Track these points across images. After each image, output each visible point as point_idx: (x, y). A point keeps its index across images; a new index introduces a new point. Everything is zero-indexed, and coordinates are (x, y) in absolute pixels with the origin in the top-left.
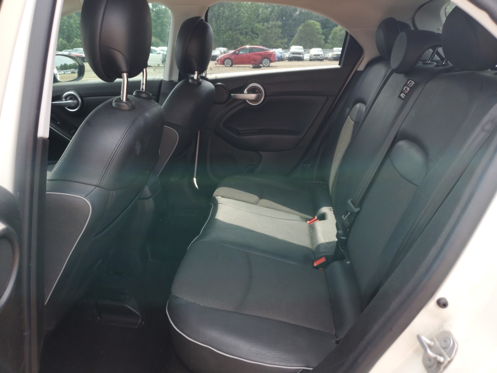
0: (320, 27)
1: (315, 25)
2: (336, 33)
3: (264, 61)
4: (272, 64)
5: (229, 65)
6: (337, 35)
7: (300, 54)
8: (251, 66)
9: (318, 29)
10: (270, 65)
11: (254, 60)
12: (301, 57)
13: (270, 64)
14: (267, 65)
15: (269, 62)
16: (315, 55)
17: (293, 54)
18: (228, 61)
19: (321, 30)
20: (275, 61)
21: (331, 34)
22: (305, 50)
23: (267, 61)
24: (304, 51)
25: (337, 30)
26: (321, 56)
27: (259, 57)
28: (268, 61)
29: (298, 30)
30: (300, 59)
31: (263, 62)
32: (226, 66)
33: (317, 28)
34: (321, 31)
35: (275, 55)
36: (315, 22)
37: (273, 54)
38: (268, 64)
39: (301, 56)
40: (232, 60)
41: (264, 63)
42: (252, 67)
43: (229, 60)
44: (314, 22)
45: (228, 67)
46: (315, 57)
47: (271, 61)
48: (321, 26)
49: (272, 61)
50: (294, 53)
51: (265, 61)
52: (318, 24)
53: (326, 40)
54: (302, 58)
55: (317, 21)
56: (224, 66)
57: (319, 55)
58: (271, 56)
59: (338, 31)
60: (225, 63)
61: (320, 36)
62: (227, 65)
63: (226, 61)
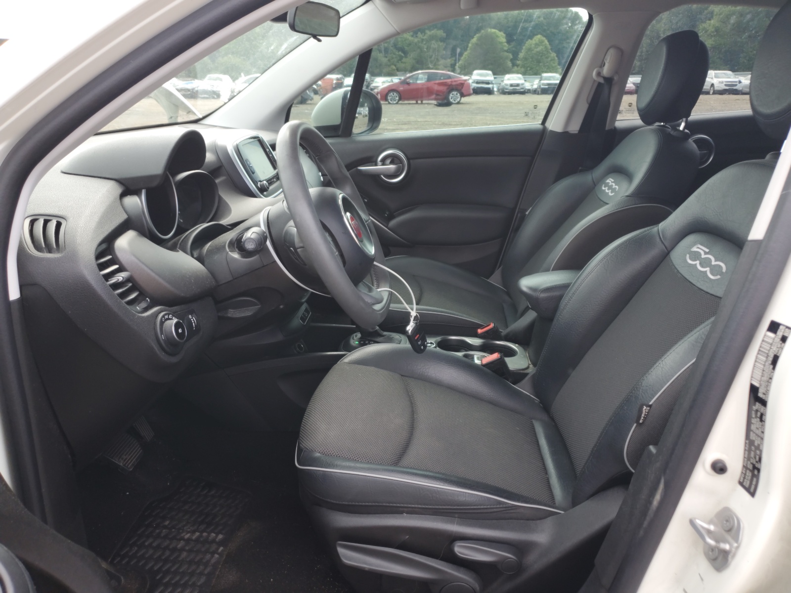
0: (504, 40)
1: (497, 36)
2: (530, 50)
3: (451, 95)
4: (464, 100)
5: (395, 101)
6: (533, 52)
7: (488, 83)
8: (435, 102)
9: (501, 43)
10: (462, 101)
11: (438, 93)
12: (489, 89)
13: (460, 100)
14: (456, 102)
15: (460, 97)
16: (511, 85)
17: (478, 83)
18: (393, 94)
19: (506, 44)
20: (469, 95)
21: (522, 51)
22: (495, 76)
23: (457, 94)
24: (495, 78)
25: (531, 45)
26: (521, 86)
27: (443, 88)
28: (459, 95)
29: (470, 45)
30: (489, 92)
31: (449, 96)
32: (389, 103)
33: (501, 41)
34: (506, 46)
35: (469, 85)
36: (497, 31)
37: (466, 83)
38: (458, 100)
39: (490, 86)
40: (400, 93)
41: (452, 98)
42: (436, 105)
43: (395, 94)
44: (495, 32)
45: (393, 104)
46: (512, 88)
47: (462, 95)
48: (506, 38)
49: (465, 94)
50: (479, 81)
51: (453, 94)
52: (502, 36)
53: (514, 61)
54: (491, 89)
55: (500, 30)
56: (387, 102)
57: (518, 85)
58: (463, 86)
59: (533, 46)
60: (389, 98)
61: (506, 54)
62: (391, 100)
63: (390, 95)
